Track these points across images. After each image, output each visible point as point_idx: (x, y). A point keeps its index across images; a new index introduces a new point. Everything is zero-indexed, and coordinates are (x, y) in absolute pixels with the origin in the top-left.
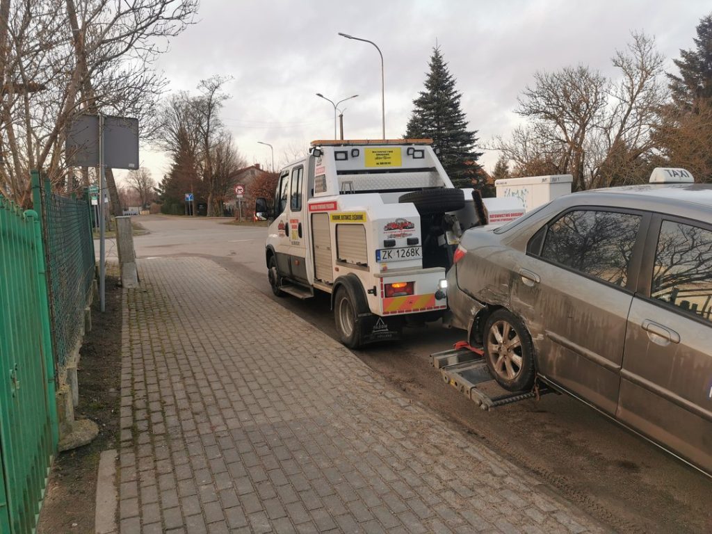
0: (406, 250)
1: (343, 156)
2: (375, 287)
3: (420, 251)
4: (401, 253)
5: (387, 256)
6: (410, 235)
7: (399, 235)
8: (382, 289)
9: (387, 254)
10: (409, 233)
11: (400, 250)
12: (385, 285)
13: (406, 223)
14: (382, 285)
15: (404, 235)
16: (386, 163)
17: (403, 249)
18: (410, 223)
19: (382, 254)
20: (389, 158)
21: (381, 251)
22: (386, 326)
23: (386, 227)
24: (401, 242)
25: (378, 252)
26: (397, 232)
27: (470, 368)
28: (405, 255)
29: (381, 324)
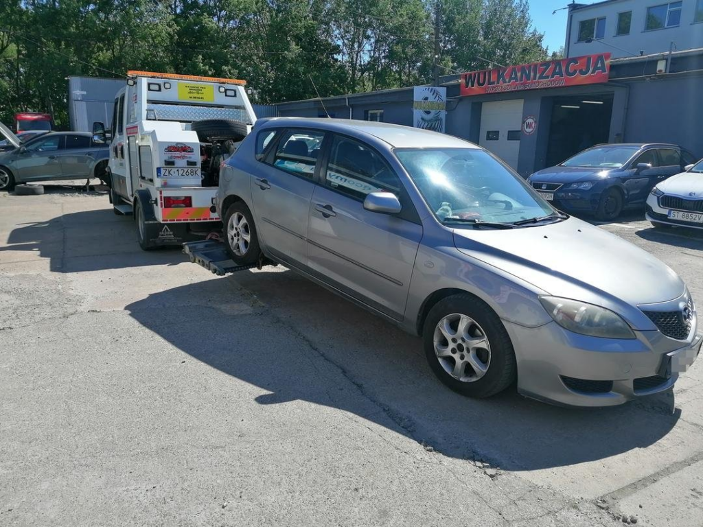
0: (186, 170)
1: (156, 87)
2: (156, 199)
3: (199, 172)
4: (181, 172)
5: (167, 173)
6: (190, 158)
7: (179, 157)
8: (161, 200)
9: (167, 172)
10: (188, 156)
11: (180, 169)
12: (164, 197)
13: (185, 147)
14: (161, 197)
15: (183, 157)
16: (199, 98)
17: (182, 168)
18: (189, 147)
19: (163, 171)
20: (202, 93)
21: (162, 169)
22: (172, 233)
23: (166, 149)
24: (181, 163)
25: (159, 170)
26: (178, 154)
27: (213, 251)
28: (184, 174)
29: (167, 231)
